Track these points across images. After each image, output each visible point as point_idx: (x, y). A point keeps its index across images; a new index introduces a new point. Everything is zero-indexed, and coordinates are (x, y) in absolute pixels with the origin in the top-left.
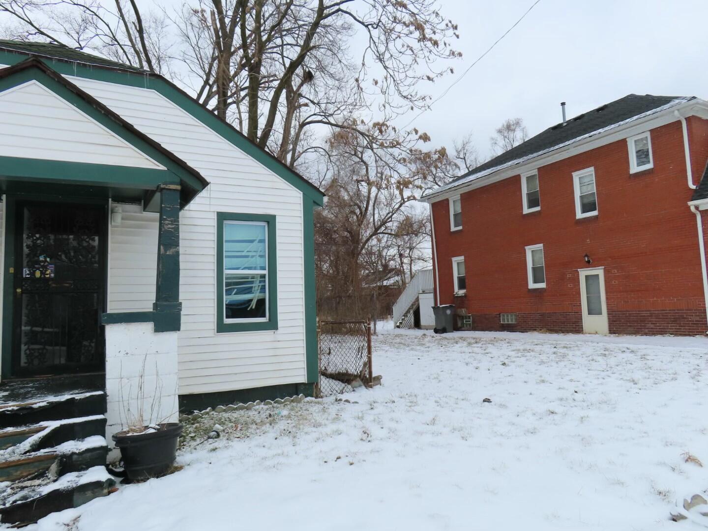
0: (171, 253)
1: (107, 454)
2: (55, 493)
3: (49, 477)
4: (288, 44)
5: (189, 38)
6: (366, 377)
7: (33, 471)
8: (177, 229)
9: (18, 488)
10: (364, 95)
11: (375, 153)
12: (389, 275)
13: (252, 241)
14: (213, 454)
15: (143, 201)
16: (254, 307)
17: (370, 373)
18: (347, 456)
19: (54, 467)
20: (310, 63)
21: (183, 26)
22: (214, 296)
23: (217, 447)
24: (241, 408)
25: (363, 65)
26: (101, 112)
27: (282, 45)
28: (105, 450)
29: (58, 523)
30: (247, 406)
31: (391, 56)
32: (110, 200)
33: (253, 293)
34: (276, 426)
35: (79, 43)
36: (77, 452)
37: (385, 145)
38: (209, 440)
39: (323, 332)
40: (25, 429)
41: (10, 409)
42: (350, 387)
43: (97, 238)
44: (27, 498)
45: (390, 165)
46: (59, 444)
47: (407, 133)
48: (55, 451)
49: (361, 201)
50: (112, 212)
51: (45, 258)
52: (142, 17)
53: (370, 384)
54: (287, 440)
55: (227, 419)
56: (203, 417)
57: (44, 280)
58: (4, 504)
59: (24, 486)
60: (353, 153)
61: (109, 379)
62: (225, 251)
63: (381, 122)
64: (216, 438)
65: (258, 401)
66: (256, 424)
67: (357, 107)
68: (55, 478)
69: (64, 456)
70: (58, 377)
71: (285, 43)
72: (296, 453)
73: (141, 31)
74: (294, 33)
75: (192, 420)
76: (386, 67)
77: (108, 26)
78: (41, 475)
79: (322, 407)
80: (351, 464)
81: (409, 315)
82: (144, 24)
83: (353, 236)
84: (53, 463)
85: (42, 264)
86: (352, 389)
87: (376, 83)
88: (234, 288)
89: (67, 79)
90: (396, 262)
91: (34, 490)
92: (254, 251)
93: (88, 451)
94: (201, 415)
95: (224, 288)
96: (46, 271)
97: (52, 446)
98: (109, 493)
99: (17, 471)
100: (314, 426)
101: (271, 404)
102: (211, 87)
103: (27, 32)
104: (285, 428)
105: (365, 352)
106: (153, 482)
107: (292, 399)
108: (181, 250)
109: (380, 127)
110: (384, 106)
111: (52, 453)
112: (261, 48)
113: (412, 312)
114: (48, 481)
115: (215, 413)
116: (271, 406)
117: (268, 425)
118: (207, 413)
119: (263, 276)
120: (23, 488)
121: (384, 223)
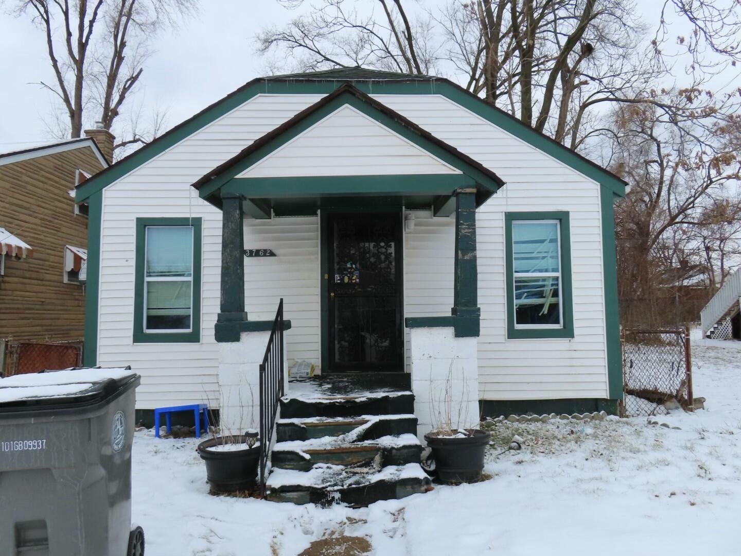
0: (468, 258)
1: (421, 453)
2: (381, 482)
3: (374, 466)
4: (560, 18)
5: (454, 35)
6: (684, 398)
7: (361, 460)
8: (474, 233)
9: (351, 472)
10: (663, 57)
11: (680, 128)
12: (691, 273)
13: (542, 241)
14: (519, 467)
15: (433, 207)
16: (546, 312)
17: (690, 394)
18: (684, 494)
19: (378, 458)
20: (589, 35)
21: (448, 24)
22: (503, 300)
23: (524, 460)
24: (537, 420)
25: (662, 22)
26: (401, 124)
27: (555, 21)
28: (419, 448)
29: (385, 511)
30: (542, 418)
31: (702, 3)
32: (404, 207)
33: (544, 297)
34: (583, 446)
35: (356, 62)
36: (396, 447)
37: (696, 115)
38: (511, 451)
39: (627, 341)
40: (351, 420)
41: (338, 401)
42: (662, 407)
43: (393, 244)
44: (359, 484)
45: (700, 139)
46: (379, 437)
47: (727, 96)
48: (378, 444)
49: (651, 186)
50: (406, 219)
51: (352, 264)
52: (410, 24)
53: (690, 407)
54: (599, 463)
55: (525, 431)
56: (497, 424)
57: (350, 285)
58: (343, 486)
59: (355, 471)
60: (640, 130)
61: (415, 380)
62: (515, 253)
63: (689, 88)
64: (518, 449)
65: (553, 414)
66: (559, 440)
67: (654, 74)
68: (380, 469)
69: (385, 449)
70: (364, 373)
71: (558, 17)
72: (616, 480)
73: (410, 39)
74: (567, 4)
75: (486, 427)
76: (693, 20)
77: (382, 40)
78: (367, 464)
79: (634, 429)
80: (693, 504)
81: (724, 323)
82: (413, 31)
83: (642, 228)
84: (377, 454)
85: (349, 270)
86: (665, 411)
87: (682, 41)
88: (524, 293)
90: (701, 256)
91: (364, 477)
92: (545, 252)
93: (405, 447)
94: (494, 423)
95: (514, 292)
96: (353, 276)
97: (374, 439)
98: (426, 491)
99: (348, 457)
100: (631, 451)
101: (568, 419)
102: (478, 81)
103: (316, 61)
104: (595, 448)
105: (683, 370)
106: (465, 486)
107: (592, 415)
108: (479, 254)
109: (689, 94)
110: (693, 68)
111: (376, 445)
112: (534, 26)
113: (728, 319)
114: (374, 470)
115: (508, 422)
116: (569, 421)
117: (573, 442)
118: (500, 421)
119: (557, 278)
120: (355, 474)
121: (683, 210)
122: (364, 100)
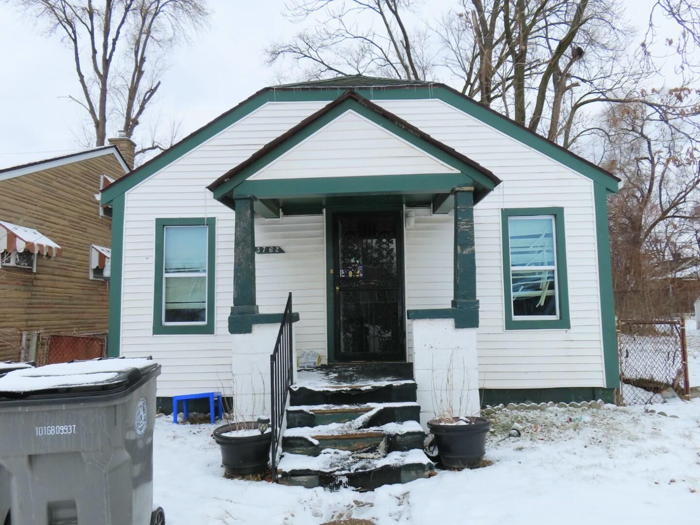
0: (467, 253)
1: (424, 439)
2: (386, 468)
3: (379, 452)
4: (552, 24)
5: (449, 43)
6: (680, 387)
7: (366, 446)
8: (472, 229)
9: (357, 458)
10: (652, 59)
11: (670, 126)
12: (683, 265)
13: (538, 236)
14: (519, 453)
15: (432, 205)
16: (542, 304)
17: (687, 383)
18: (684, 481)
19: (383, 444)
20: (579, 39)
21: (444, 33)
22: (502, 293)
23: (524, 447)
24: (535, 408)
25: (651, 25)
26: (401, 127)
27: (546, 27)
28: (422, 435)
29: (391, 495)
30: (540, 407)
31: (689, 6)
32: (404, 205)
33: (541, 290)
34: (582, 433)
35: (358, 70)
36: (400, 433)
37: (686, 113)
38: (511, 437)
39: (623, 332)
40: (357, 408)
41: (345, 389)
42: (659, 396)
43: (394, 240)
44: (365, 469)
45: (690, 136)
46: (383, 424)
48: (383, 431)
49: (643, 182)
50: (407, 216)
51: (355, 260)
52: (408, 34)
53: (687, 395)
54: (599, 450)
55: (524, 419)
56: (497, 412)
57: (355, 279)
58: (350, 470)
59: (361, 457)
60: (630, 128)
61: (417, 369)
62: (511, 248)
63: (679, 87)
64: (517, 436)
65: (551, 402)
66: (557, 427)
67: (644, 75)
68: (385, 455)
69: (389, 436)
70: (369, 363)
71: (549, 23)
72: (615, 467)
73: (407, 47)
74: (558, 11)
75: (486, 414)
76: (681, 22)
77: (381, 49)
78: (373, 450)
79: (631, 417)
80: (693, 491)
82: (410, 40)
83: (634, 223)
84: (382, 440)
85: (353, 265)
86: (662, 400)
87: (671, 42)
88: (521, 285)
89: (375, 103)
90: (693, 249)
91: (370, 462)
92: (541, 246)
93: (408, 434)
94: (494, 410)
95: (512, 285)
96: (356, 271)
97: (378, 426)
98: (430, 476)
99: (355, 443)
100: (629, 439)
101: (566, 407)
102: (472, 85)
103: (320, 70)
104: (593, 436)
105: (679, 359)
106: (467, 472)
107: (590, 403)
108: (477, 248)
109: (679, 93)
110: (683, 68)
111: (380, 432)
112: (526, 32)
114: (379, 456)
115: (507, 410)
116: (566, 409)
117: (572, 430)
118: (500, 409)
119: (553, 271)
120: (361, 459)
121: (674, 205)
122: (366, 105)
